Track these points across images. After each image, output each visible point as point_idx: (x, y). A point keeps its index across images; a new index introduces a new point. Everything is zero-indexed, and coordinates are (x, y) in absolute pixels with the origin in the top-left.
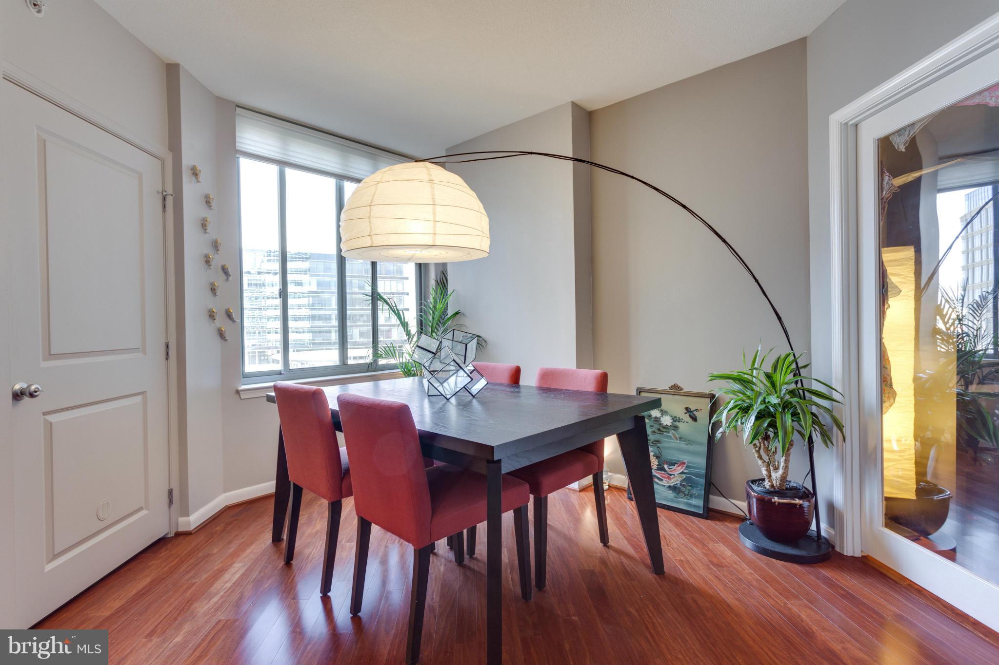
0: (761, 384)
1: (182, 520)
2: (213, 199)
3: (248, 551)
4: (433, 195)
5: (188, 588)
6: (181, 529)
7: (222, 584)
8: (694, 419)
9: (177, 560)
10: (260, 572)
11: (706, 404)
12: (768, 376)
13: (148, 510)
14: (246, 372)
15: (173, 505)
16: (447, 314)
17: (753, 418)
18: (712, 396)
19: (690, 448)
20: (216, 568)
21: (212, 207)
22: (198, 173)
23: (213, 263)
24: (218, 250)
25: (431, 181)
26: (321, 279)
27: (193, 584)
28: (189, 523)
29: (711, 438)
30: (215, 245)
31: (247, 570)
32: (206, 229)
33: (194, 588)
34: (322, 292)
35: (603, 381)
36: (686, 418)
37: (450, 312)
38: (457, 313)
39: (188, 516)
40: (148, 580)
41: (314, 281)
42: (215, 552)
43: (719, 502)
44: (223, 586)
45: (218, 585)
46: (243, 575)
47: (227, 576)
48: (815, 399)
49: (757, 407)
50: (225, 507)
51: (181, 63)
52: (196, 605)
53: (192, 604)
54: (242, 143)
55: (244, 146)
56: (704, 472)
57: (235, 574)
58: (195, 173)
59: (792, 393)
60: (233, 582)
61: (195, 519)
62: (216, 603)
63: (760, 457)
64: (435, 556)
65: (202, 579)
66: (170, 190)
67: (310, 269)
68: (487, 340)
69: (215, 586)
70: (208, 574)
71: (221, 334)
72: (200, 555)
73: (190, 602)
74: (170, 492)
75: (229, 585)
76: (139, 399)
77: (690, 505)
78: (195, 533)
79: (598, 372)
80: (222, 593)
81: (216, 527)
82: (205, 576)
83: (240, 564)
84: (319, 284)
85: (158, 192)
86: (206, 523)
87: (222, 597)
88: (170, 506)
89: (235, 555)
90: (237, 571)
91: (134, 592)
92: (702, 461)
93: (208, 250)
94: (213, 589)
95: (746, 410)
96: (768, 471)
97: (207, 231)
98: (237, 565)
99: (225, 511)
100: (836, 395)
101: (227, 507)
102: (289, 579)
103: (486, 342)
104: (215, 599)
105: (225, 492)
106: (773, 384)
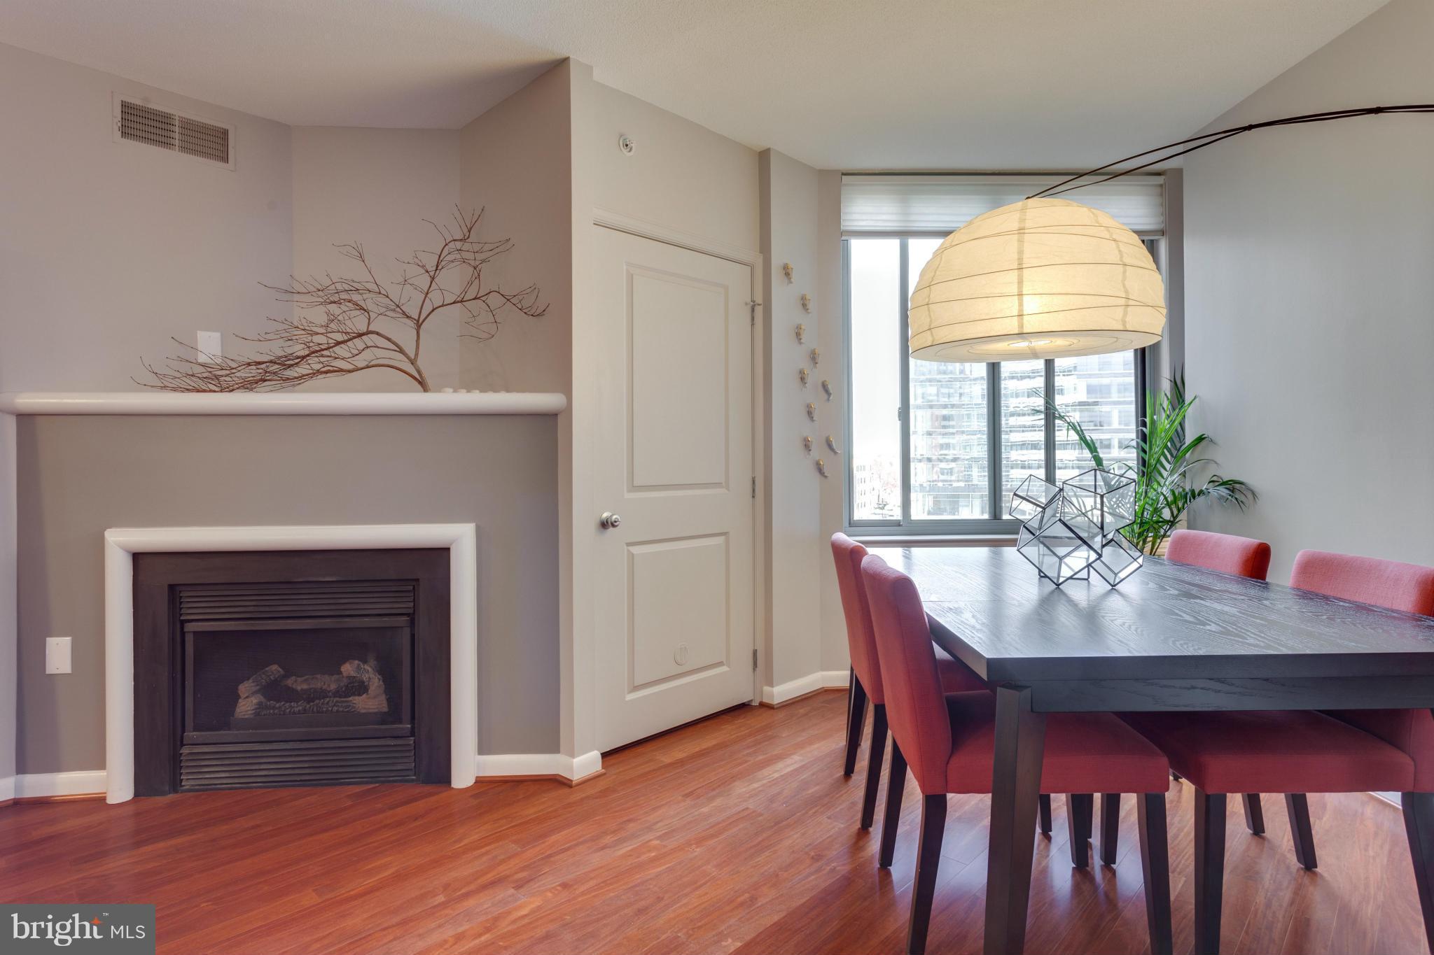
1: (766, 689)
2: (809, 300)
3: (816, 746)
4: (1021, 252)
5: (740, 764)
6: (766, 700)
7: (770, 773)
9: (747, 731)
10: (813, 774)
13: (729, 667)
14: (855, 519)
15: (757, 669)
16: (1184, 443)
20: (775, 752)
21: (809, 311)
22: (790, 273)
23: (809, 380)
24: (817, 363)
25: (1021, 231)
26: (1094, 381)
27: (746, 762)
28: (772, 696)
30: (813, 357)
31: (802, 767)
32: (800, 339)
33: (745, 765)
34: (1096, 403)
37: (1189, 438)
38: (1201, 439)
39: (773, 687)
40: (714, 742)
41: (1082, 385)
42: (784, 736)
44: (770, 775)
45: (766, 772)
46: (796, 770)
47: (780, 765)
50: (821, 689)
51: (772, 147)
52: (737, 783)
53: (734, 781)
54: (848, 220)
55: (856, 223)
57: (788, 766)
58: (787, 272)
60: (782, 774)
61: (781, 692)
62: (754, 789)
64: (1046, 841)
65: (757, 759)
66: (759, 299)
67: (1075, 367)
68: (1255, 490)
69: (764, 771)
70: (764, 756)
71: (820, 469)
72: (769, 733)
73: (733, 778)
74: (755, 653)
75: (776, 775)
76: (721, 540)
78: (777, 708)
80: (764, 782)
81: (801, 709)
82: (761, 757)
83: (799, 758)
84: (1090, 390)
85: (746, 304)
86: (794, 700)
87: (763, 785)
88: (754, 670)
89: (800, 746)
90: (792, 764)
91: (697, 749)
93: (805, 365)
94: (760, 774)
97: (802, 341)
98: (796, 758)
99: (819, 694)
101: (823, 690)
102: (837, 794)
103: (1253, 493)
104: (755, 785)
105: (823, 670)
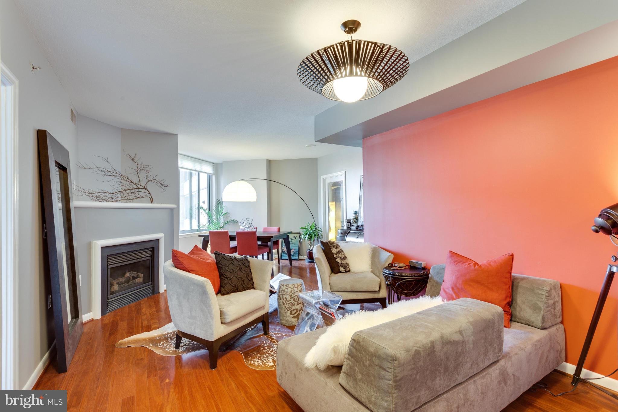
0: (309, 229)
8: (296, 239)
11: (298, 235)
12: (311, 227)
17: (308, 235)
18: (300, 233)
19: (295, 245)
29: (299, 241)
35: (279, 229)
36: (294, 239)
43: (301, 257)
48: (319, 232)
49: (308, 233)
56: (298, 250)
59: (315, 230)
63: (309, 244)
77: (295, 258)
79: (278, 227)
92: (298, 248)
95: (306, 234)
96: (311, 247)
100: (322, 231)
106: (311, 229)
